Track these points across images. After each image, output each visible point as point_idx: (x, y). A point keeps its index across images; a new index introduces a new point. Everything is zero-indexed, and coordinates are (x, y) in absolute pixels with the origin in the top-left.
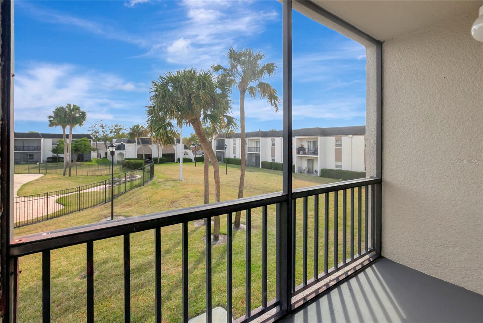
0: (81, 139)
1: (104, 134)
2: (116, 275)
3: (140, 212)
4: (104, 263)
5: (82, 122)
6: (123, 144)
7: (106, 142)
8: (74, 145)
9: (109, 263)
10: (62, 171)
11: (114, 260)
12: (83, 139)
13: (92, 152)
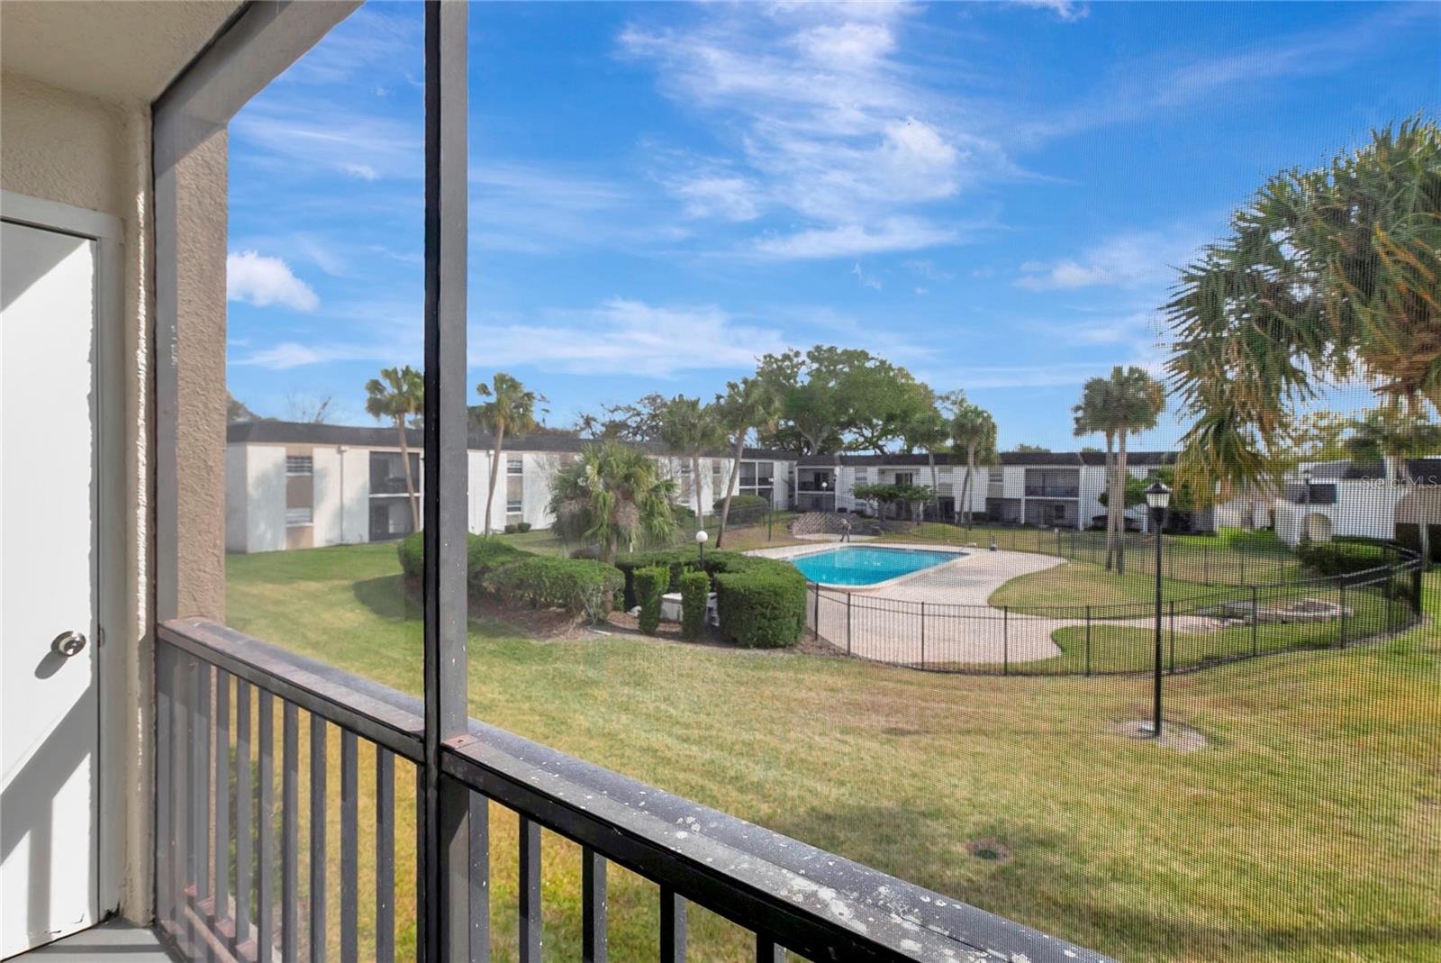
2: (1049, 899)
3: (1276, 741)
4: (1042, 843)
6: (1333, 482)
9: (1055, 853)
10: (1102, 555)
11: (1073, 853)
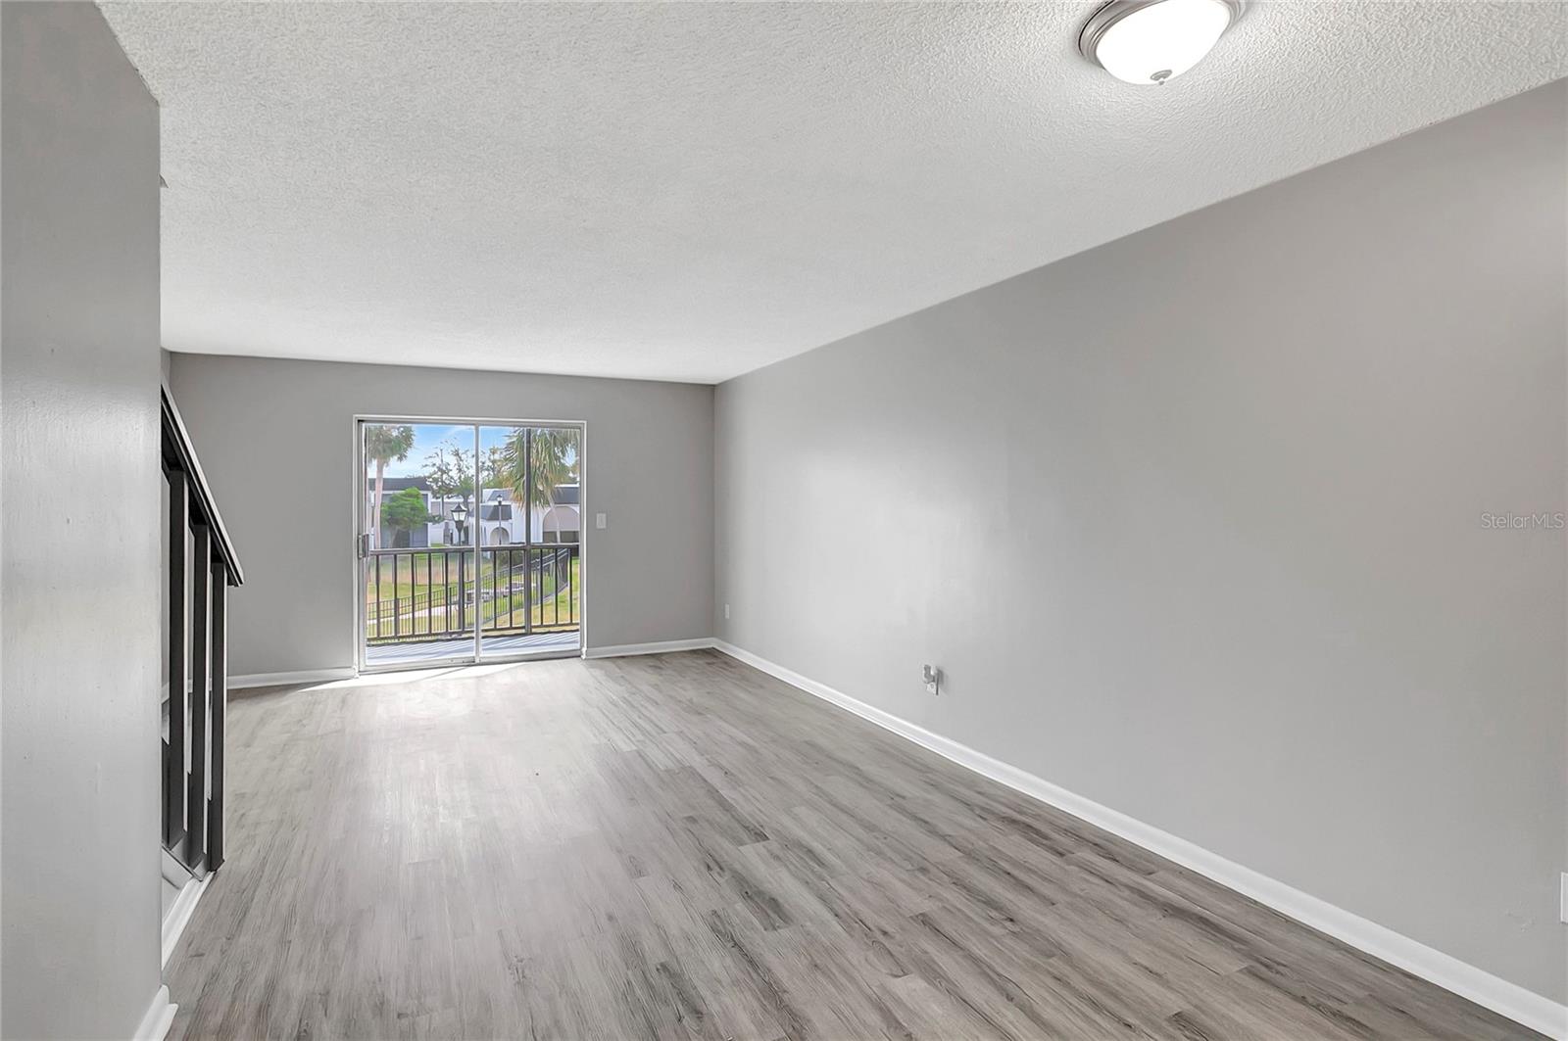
0: (403, 492)
1: (463, 476)
5: (405, 450)
6: (503, 503)
7: (468, 498)
8: (386, 508)
12: (408, 490)
13: (430, 524)
